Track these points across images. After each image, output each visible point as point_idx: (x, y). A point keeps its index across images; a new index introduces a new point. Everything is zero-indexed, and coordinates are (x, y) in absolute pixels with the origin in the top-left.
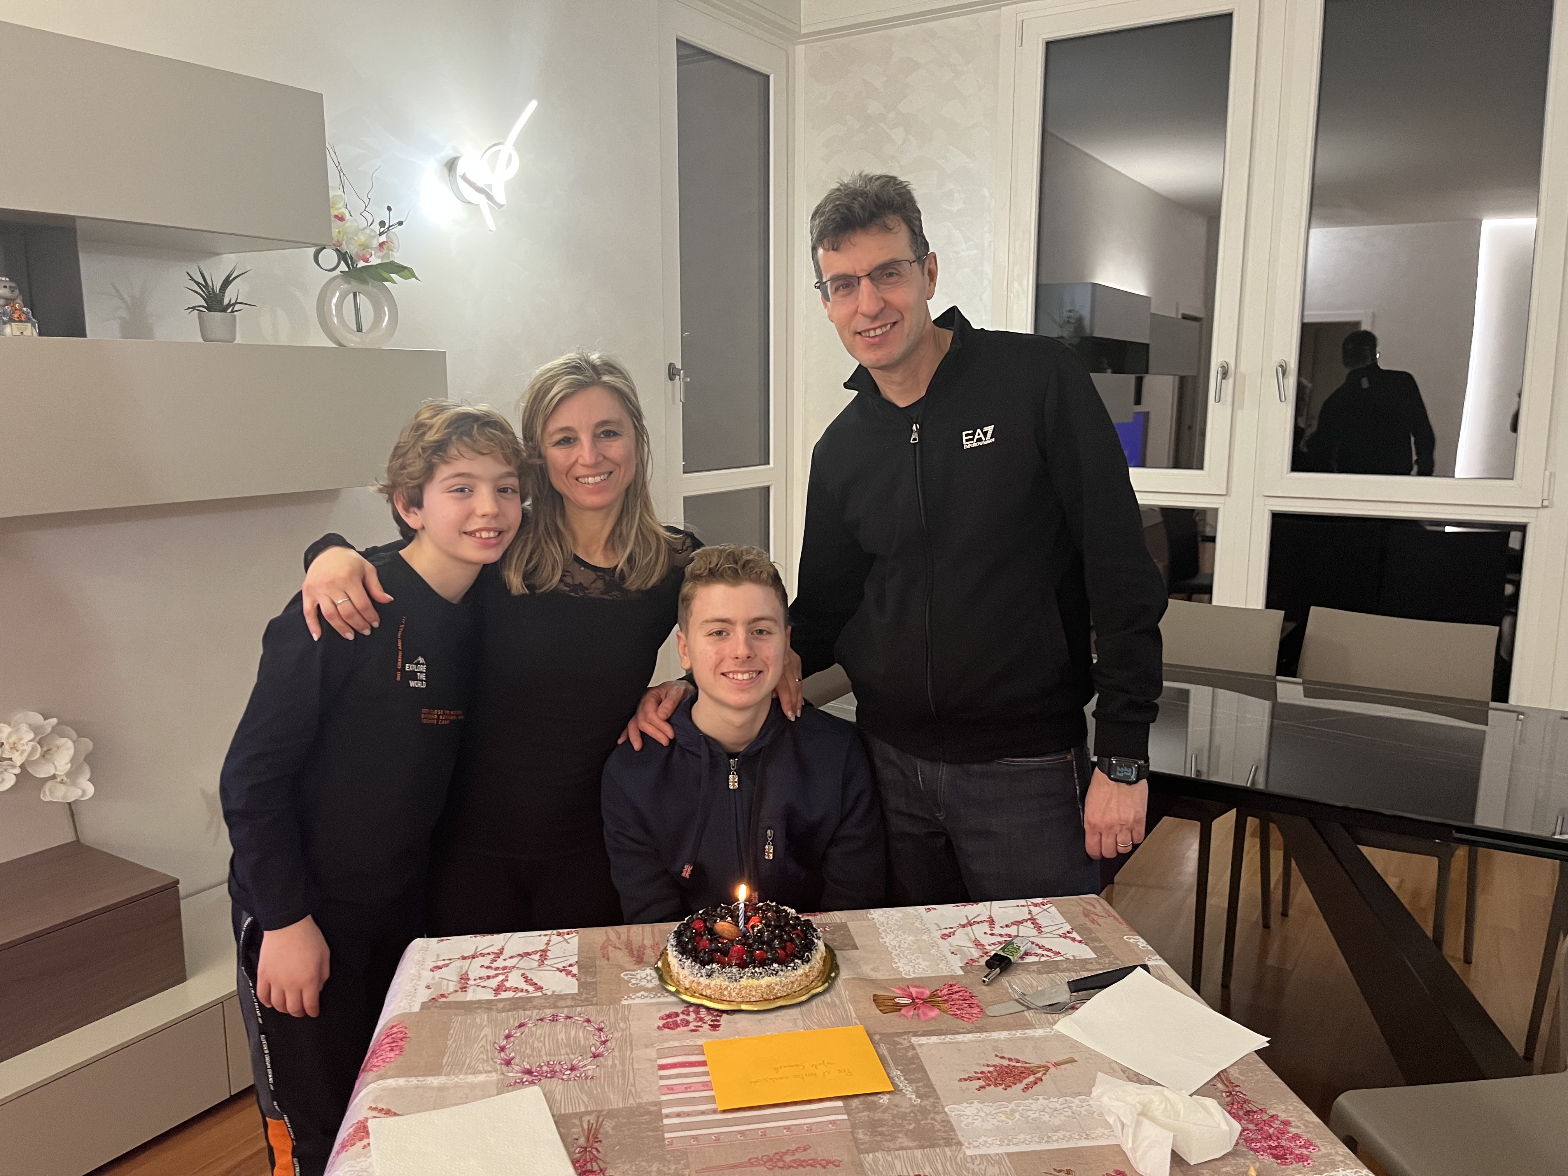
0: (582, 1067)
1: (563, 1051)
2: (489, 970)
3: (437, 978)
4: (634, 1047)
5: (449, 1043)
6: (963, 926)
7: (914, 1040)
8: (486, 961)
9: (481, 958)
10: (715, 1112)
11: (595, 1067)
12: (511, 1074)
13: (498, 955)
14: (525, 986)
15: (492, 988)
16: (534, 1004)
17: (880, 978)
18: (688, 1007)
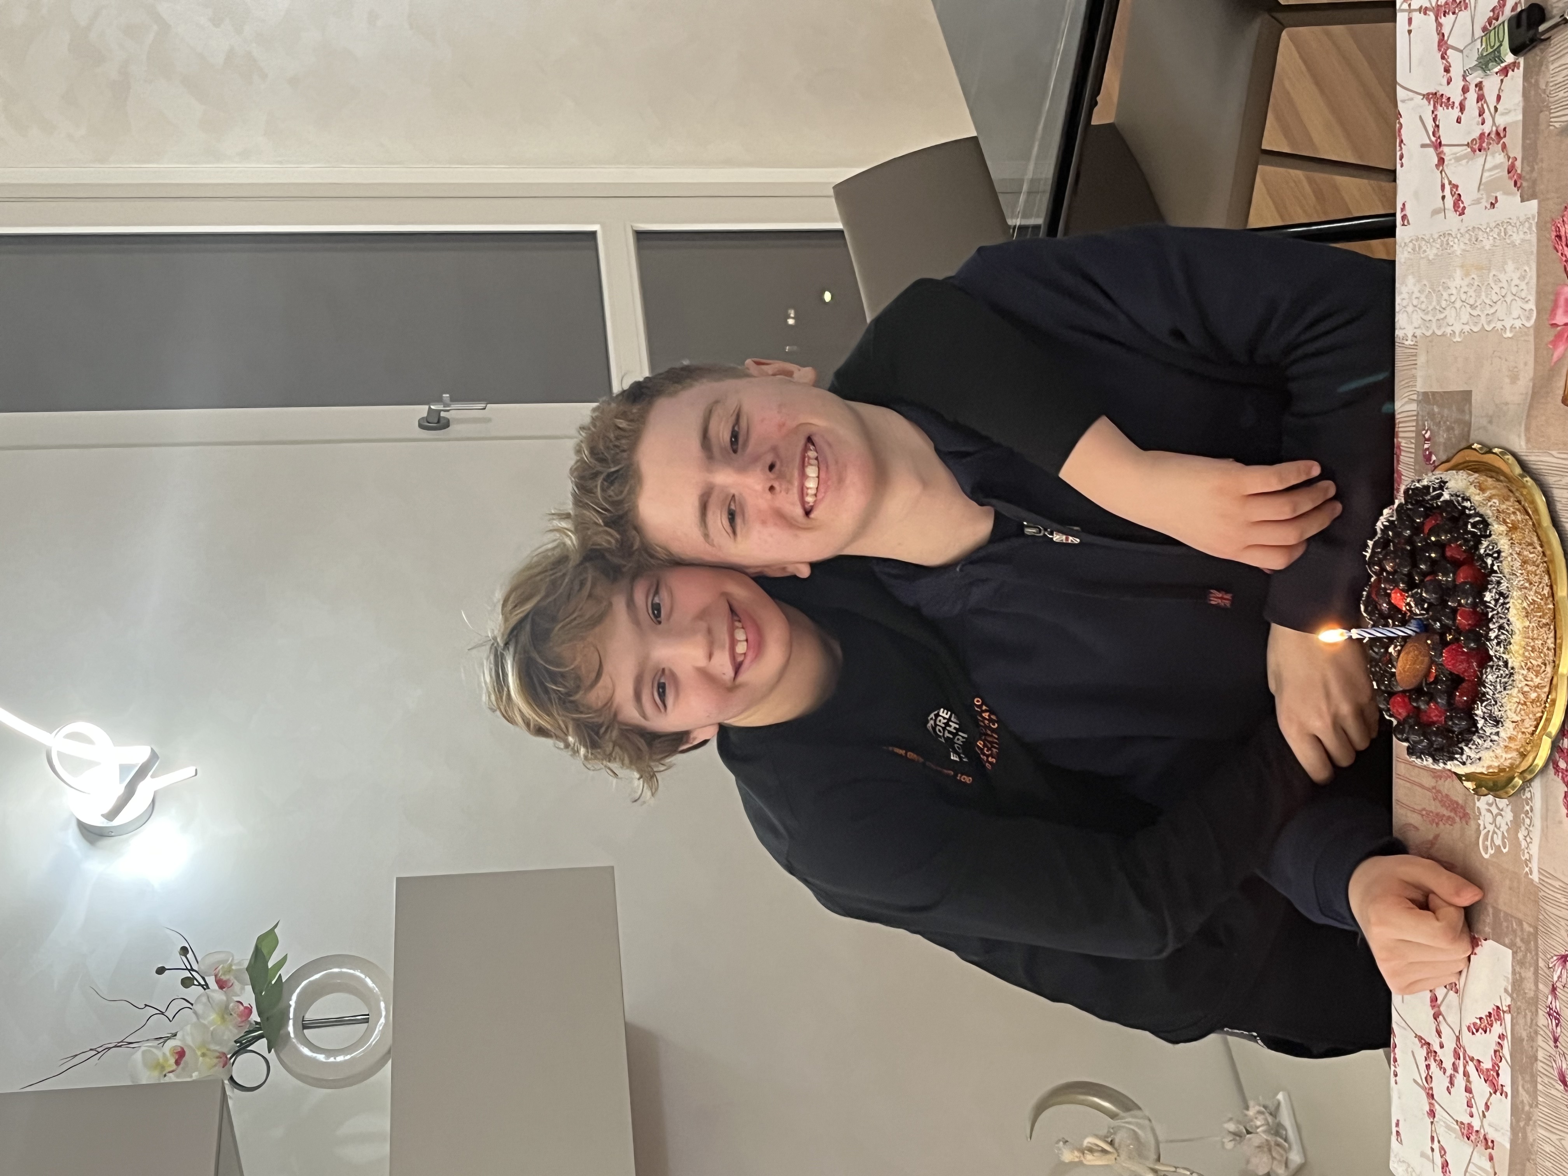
2: (1456, 1082)
6: (1441, 161)
8: (1440, 1083)
9: (1433, 1085)
13: (1431, 1053)
14: (1492, 1037)
15: (1491, 1094)
16: (1526, 1038)
17: (1531, 374)
18: (1557, 768)
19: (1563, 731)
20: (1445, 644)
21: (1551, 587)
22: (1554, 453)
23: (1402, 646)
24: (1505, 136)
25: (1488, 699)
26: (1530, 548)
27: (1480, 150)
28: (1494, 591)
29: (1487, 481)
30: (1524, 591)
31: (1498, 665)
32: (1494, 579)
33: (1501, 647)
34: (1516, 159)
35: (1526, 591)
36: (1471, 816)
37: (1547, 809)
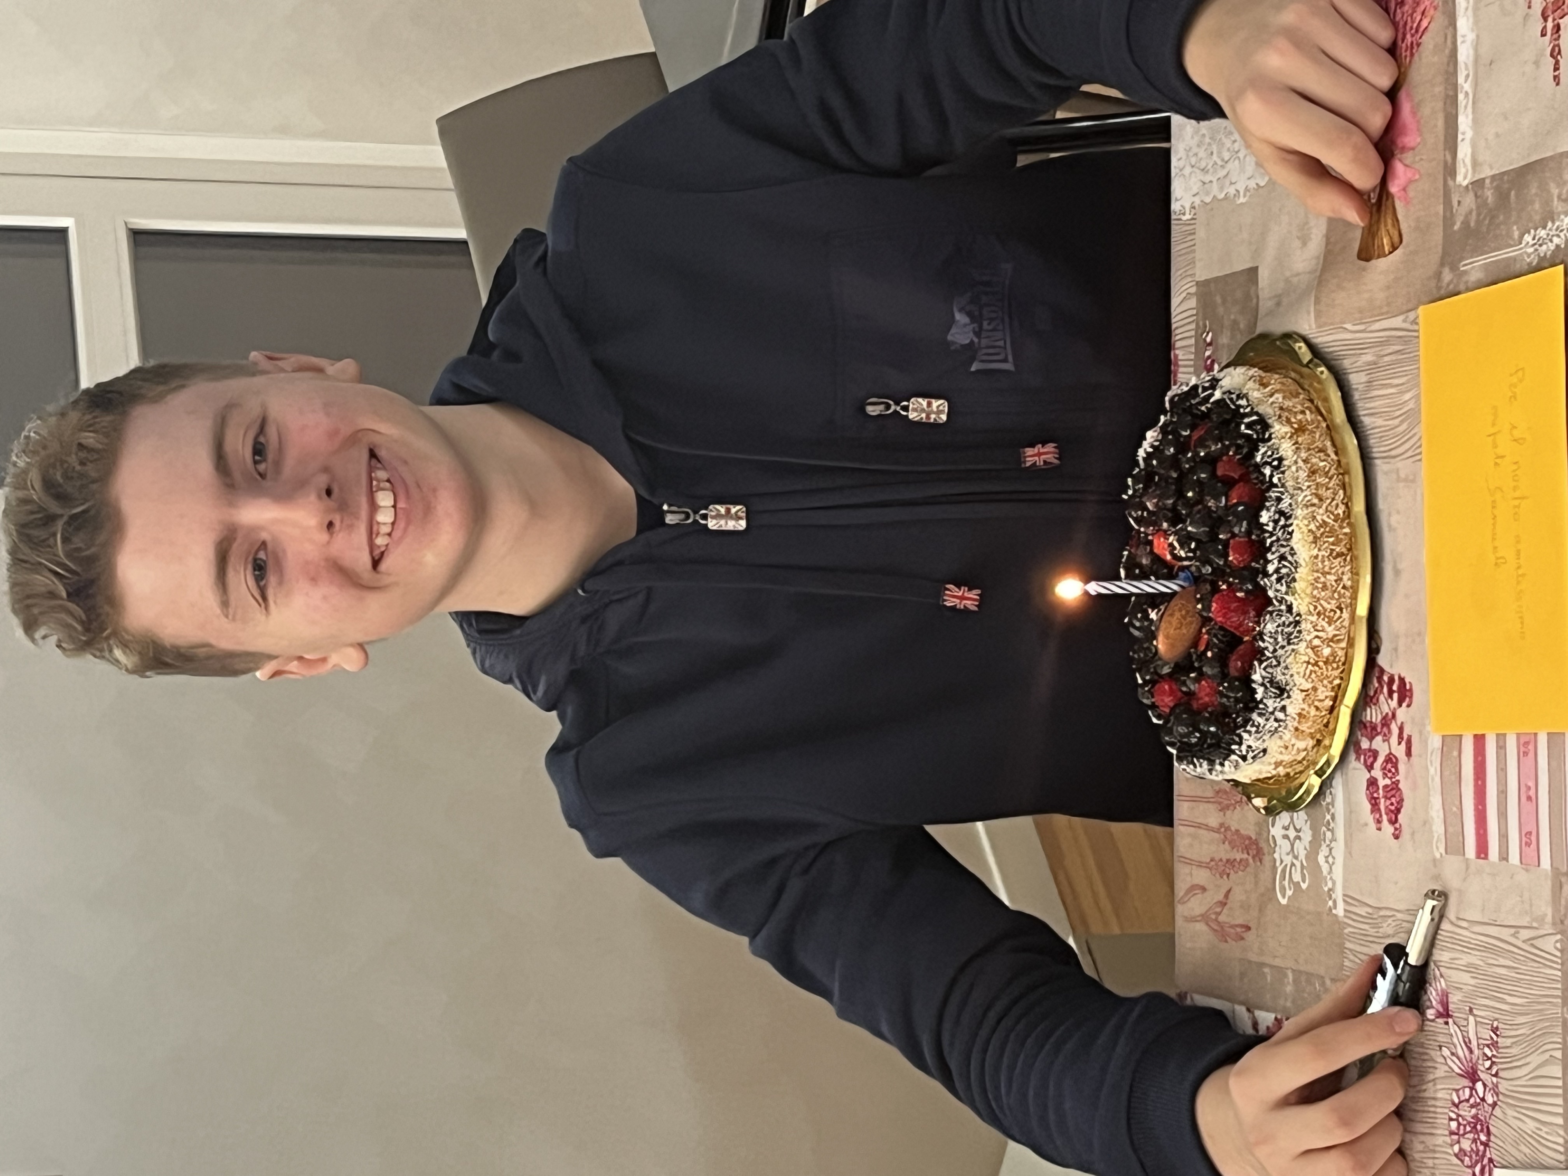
0: (1471, 1053)
7: (1464, 177)
18: (1358, 750)
19: (1365, 699)
20: (1215, 592)
21: (1346, 503)
22: (1348, 326)
23: (1165, 608)
25: (1269, 658)
26: (1322, 454)
28: (1273, 509)
29: (1269, 375)
30: (1311, 509)
31: (1280, 610)
32: (1273, 495)
33: (1282, 585)
35: (1314, 508)
36: (1266, 850)
37: (1351, 812)
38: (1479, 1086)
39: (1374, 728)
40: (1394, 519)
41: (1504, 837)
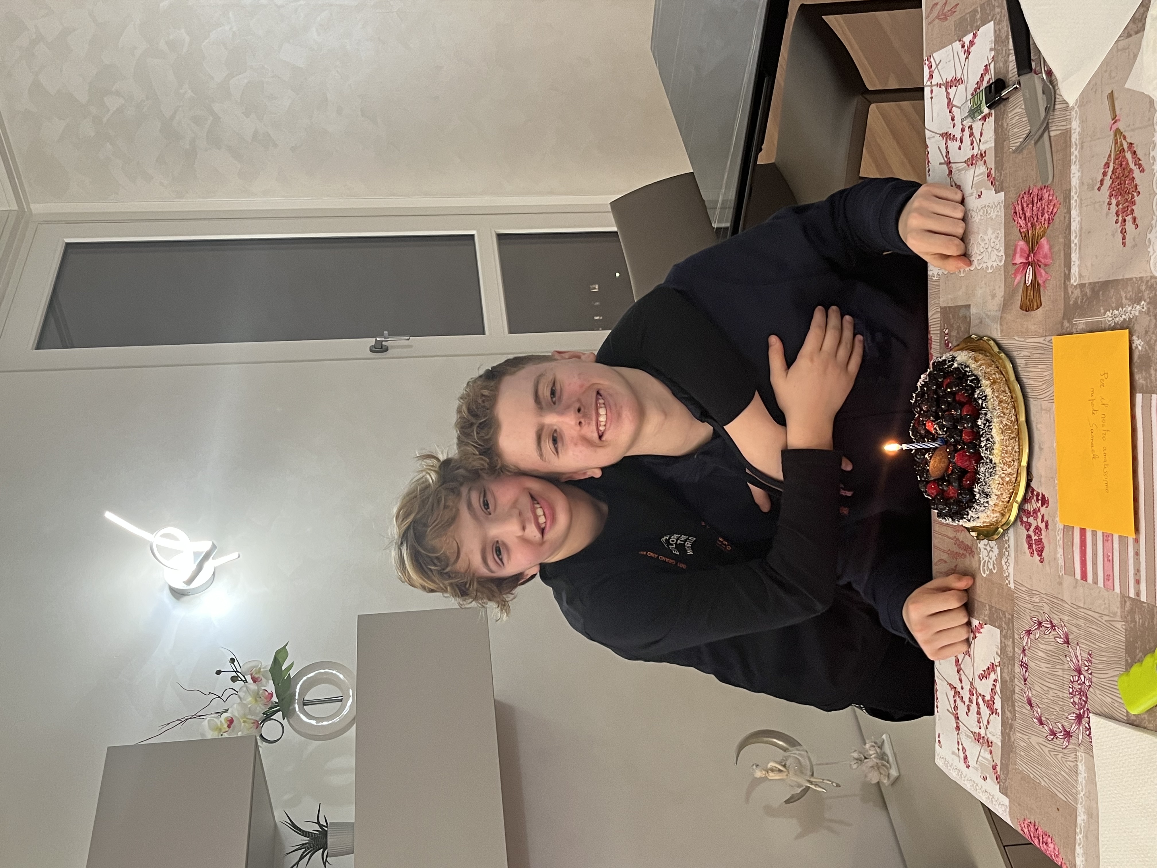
0: (1078, 661)
1: (1060, 673)
2: (971, 708)
3: (977, 766)
4: (1060, 596)
5: (1043, 783)
6: (950, 172)
7: (1074, 280)
8: (962, 710)
9: (958, 712)
10: (1137, 541)
11: (1078, 647)
12: (1080, 737)
13: (957, 693)
14: (990, 682)
15: (990, 715)
16: (1009, 680)
17: (1002, 294)
18: (1022, 521)
19: (1025, 500)
20: (956, 450)
21: (1016, 416)
22: (1016, 338)
23: (933, 454)
24: (985, 156)
25: (981, 482)
26: (1004, 393)
27: (972, 165)
28: (983, 419)
29: (979, 356)
30: (1000, 418)
31: (986, 462)
32: (983, 412)
33: (988, 451)
34: (991, 169)
35: (1002, 418)
36: (976, 553)
37: (1017, 546)
38: (1082, 676)
39: (1029, 513)
40: (1039, 426)
41: (1095, 574)
